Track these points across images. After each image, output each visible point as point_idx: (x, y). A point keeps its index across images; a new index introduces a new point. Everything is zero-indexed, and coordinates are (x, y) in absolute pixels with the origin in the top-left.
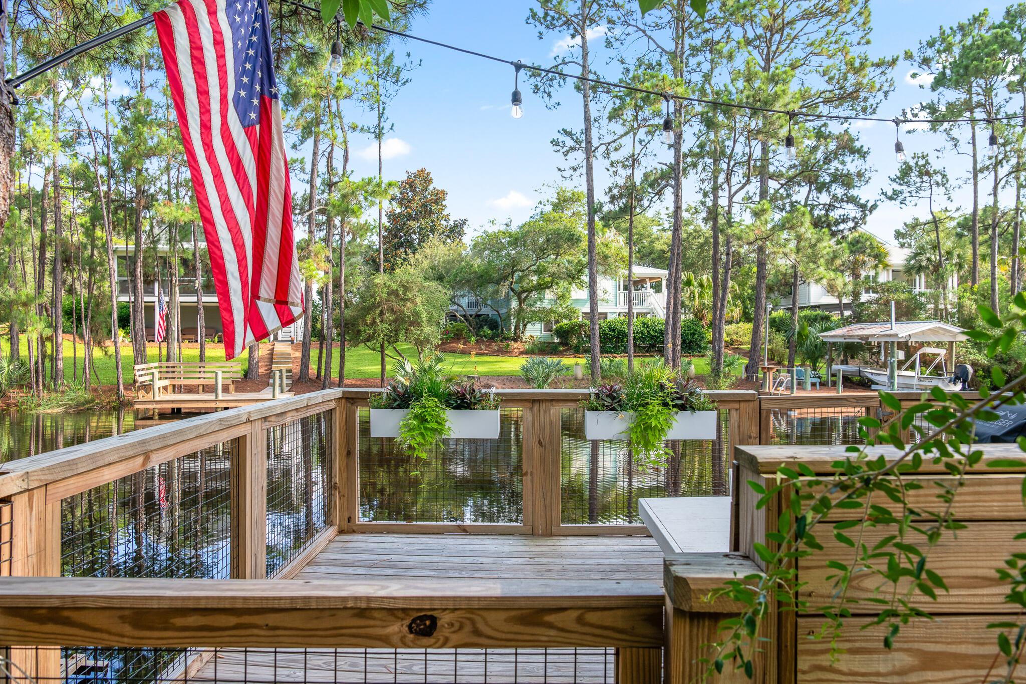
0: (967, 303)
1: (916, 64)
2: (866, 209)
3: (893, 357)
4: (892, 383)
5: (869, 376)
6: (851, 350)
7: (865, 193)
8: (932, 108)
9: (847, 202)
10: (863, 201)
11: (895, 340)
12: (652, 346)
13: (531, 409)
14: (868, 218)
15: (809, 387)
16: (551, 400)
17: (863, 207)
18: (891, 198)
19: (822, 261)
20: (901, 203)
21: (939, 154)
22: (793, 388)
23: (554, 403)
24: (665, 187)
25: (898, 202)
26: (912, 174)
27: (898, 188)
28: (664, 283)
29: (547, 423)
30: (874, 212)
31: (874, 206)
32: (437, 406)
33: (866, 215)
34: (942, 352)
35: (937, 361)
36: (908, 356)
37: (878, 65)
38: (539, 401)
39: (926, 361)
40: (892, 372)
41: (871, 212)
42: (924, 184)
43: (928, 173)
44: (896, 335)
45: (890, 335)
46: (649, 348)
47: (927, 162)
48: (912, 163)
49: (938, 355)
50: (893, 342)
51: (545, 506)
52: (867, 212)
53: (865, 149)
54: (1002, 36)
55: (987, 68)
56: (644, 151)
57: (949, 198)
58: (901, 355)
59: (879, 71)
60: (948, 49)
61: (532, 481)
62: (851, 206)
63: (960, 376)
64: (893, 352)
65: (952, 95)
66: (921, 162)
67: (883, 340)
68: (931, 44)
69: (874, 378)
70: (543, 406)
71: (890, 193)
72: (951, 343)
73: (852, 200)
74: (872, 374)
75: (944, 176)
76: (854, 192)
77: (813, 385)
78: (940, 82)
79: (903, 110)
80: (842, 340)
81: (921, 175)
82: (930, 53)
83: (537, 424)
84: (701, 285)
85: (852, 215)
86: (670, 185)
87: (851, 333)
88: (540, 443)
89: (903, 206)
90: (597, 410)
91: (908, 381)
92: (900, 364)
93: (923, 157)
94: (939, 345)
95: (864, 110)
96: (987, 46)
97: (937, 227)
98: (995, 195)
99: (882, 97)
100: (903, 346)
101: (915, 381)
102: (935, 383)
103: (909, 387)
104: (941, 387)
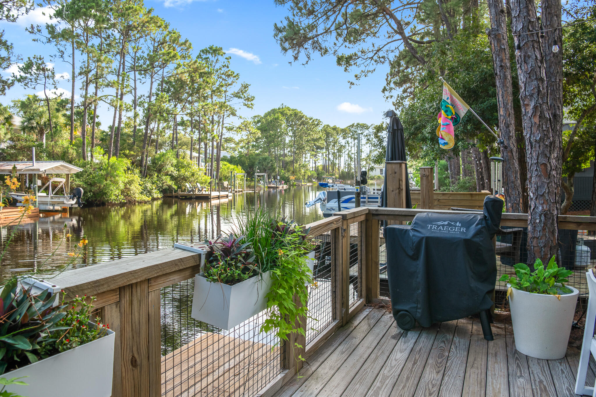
0: (71, 151)
3: (35, 184)
4: (35, 201)
5: (16, 197)
10: (4, 79)
11: (37, 173)
14: (7, 91)
18: (19, 81)
20: (25, 85)
21: (51, 58)
25: (23, 84)
26: (33, 68)
27: (23, 74)
30: (11, 88)
31: (13, 83)
33: (5, 89)
34: (64, 180)
35: (60, 186)
36: (43, 184)
39: (54, 186)
40: (35, 194)
41: (9, 87)
42: (40, 76)
43: (43, 70)
44: (39, 170)
45: (31, 170)
47: (43, 63)
48: (34, 61)
49: (60, 182)
50: (35, 174)
52: (6, 87)
53: (9, 43)
55: (91, 15)
57: (55, 87)
58: (39, 183)
64: (35, 181)
65: (62, 25)
66: (39, 62)
67: (28, 173)
69: (19, 198)
71: (19, 77)
72: (68, 175)
74: (18, 196)
75: (53, 73)
78: (59, 14)
79: (32, 25)
81: (38, 69)
87: (2, 168)
89: (26, 87)
91: (43, 199)
92: (40, 188)
93: (40, 59)
94: (58, 176)
95: (7, 17)
97: (48, 103)
98: (86, 89)
99: (24, 12)
100: (40, 177)
101: (49, 199)
102: (61, 200)
103: (46, 204)
104: (65, 202)
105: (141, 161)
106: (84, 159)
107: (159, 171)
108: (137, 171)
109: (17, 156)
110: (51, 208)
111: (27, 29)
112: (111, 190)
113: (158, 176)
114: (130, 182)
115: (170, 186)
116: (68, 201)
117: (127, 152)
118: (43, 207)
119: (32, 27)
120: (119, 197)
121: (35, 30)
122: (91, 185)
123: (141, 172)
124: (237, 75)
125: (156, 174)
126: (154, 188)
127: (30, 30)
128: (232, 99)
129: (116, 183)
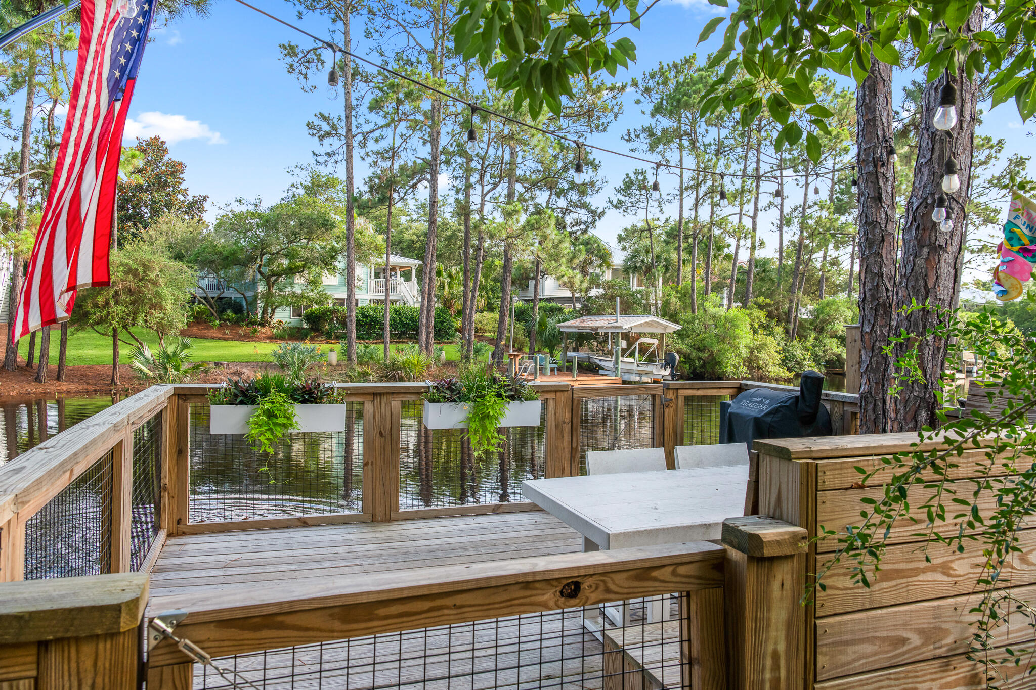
0: (673, 300)
1: (640, 92)
2: (596, 215)
3: (618, 346)
4: (617, 369)
5: (598, 362)
6: (581, 339)
7: (596, 201)
8: (650, 132)
9: (581, 207)
10: (593, 208)
11: (620, 331)
12: (403, 333)
13: (373, 402)
14: (597, 223)
15: (548, 372)
16: (392, 393)
17: (593, 213)
18: (616, 207)
19: (564, 260)
20: (624, 212)
21: (654, 171)
22: (536, 373)
23: (395, 396)
24: (419, 181)
25: (621, 210)
26: (633, 188)
27: (622, 198)
28: (414, 272)
29: (388, 414)
30: (603, 218)
31: (603, 213)
32: (285, 401)
33: (595, 221)
34: (656, 342)
35: (651, 350)
36: (630, 345)
37: (611, 89)
38: (380, 394)
39: (643, 349)
40: (617, 358)
41: (600, 218)
42: (642, 197)
43: (645, 188)
44: (621, 327)
45: (616, 327)
46: (401, 334)
47: (645, 178)
48: (633, 178)
49: (653, 344)
50: (618, 333)
51: (385, 493)
52: (597, 218)
53: (597, 162)
54: (705, 78)
55: (694, 103)
56: (404, 145)
57: (661, 210)
58: (624, 344)
59: (611, 95)
60: (665, 83)
61: (373, 471)
62: (583, 211)
63: (669, 362)
64: (617, 341)
65: (665, 123)
66: (640, 178)
67: (610, 331)
68: (652, 76)
69: (602, 364)
70: (384, 399)
71: (615, 203)
72: (662, 334)
73: (585, 206)
74: (600, 360)
76: (588, 199)
77: (552, 370)
78: (658, 110)
79: (629, 131)
80: (576, 330)
81: (640, 188)
82: (651, 84)
83: (378, 416)
84: (450, 276)
85: (585, 219)
86: (426, 180)
87: (584, 324)
88: (381, 434)
89: (625, 214)
90: (438, 401)
91: (629, 367)
92: (624, 351)
93: (642, 174)
94: (652, 335)
95: (597, 127)
96: (694, 85)
97: (651, 234)
98: (696, 211)
99: (612, 118)
100: (626, 336)
101: (635, 367)
102: (650, 368)
103: (630, 372)
104: (655, 372)
105: (788, 313)
106: (693, 312)
107: (821, 330)
108: (779, 330)
109: (604, 309)
110: (638, 379)
111: (622, 137)
112: (728, 358)
113: (816, 339)
114: (761, 347)
115: (838, 356)
116: (659, 370)
117: (761, 299)
118: (627, 377)
119: (629, 133)
120: (740, 369)
121: (633, 136)
122: (699, 350)
123: (787, 331)
124: (999, 142)
125: (813, 336)
126: (807, 357)
127: (627, 138)
128: (987, 191)
129: (735, 347)
